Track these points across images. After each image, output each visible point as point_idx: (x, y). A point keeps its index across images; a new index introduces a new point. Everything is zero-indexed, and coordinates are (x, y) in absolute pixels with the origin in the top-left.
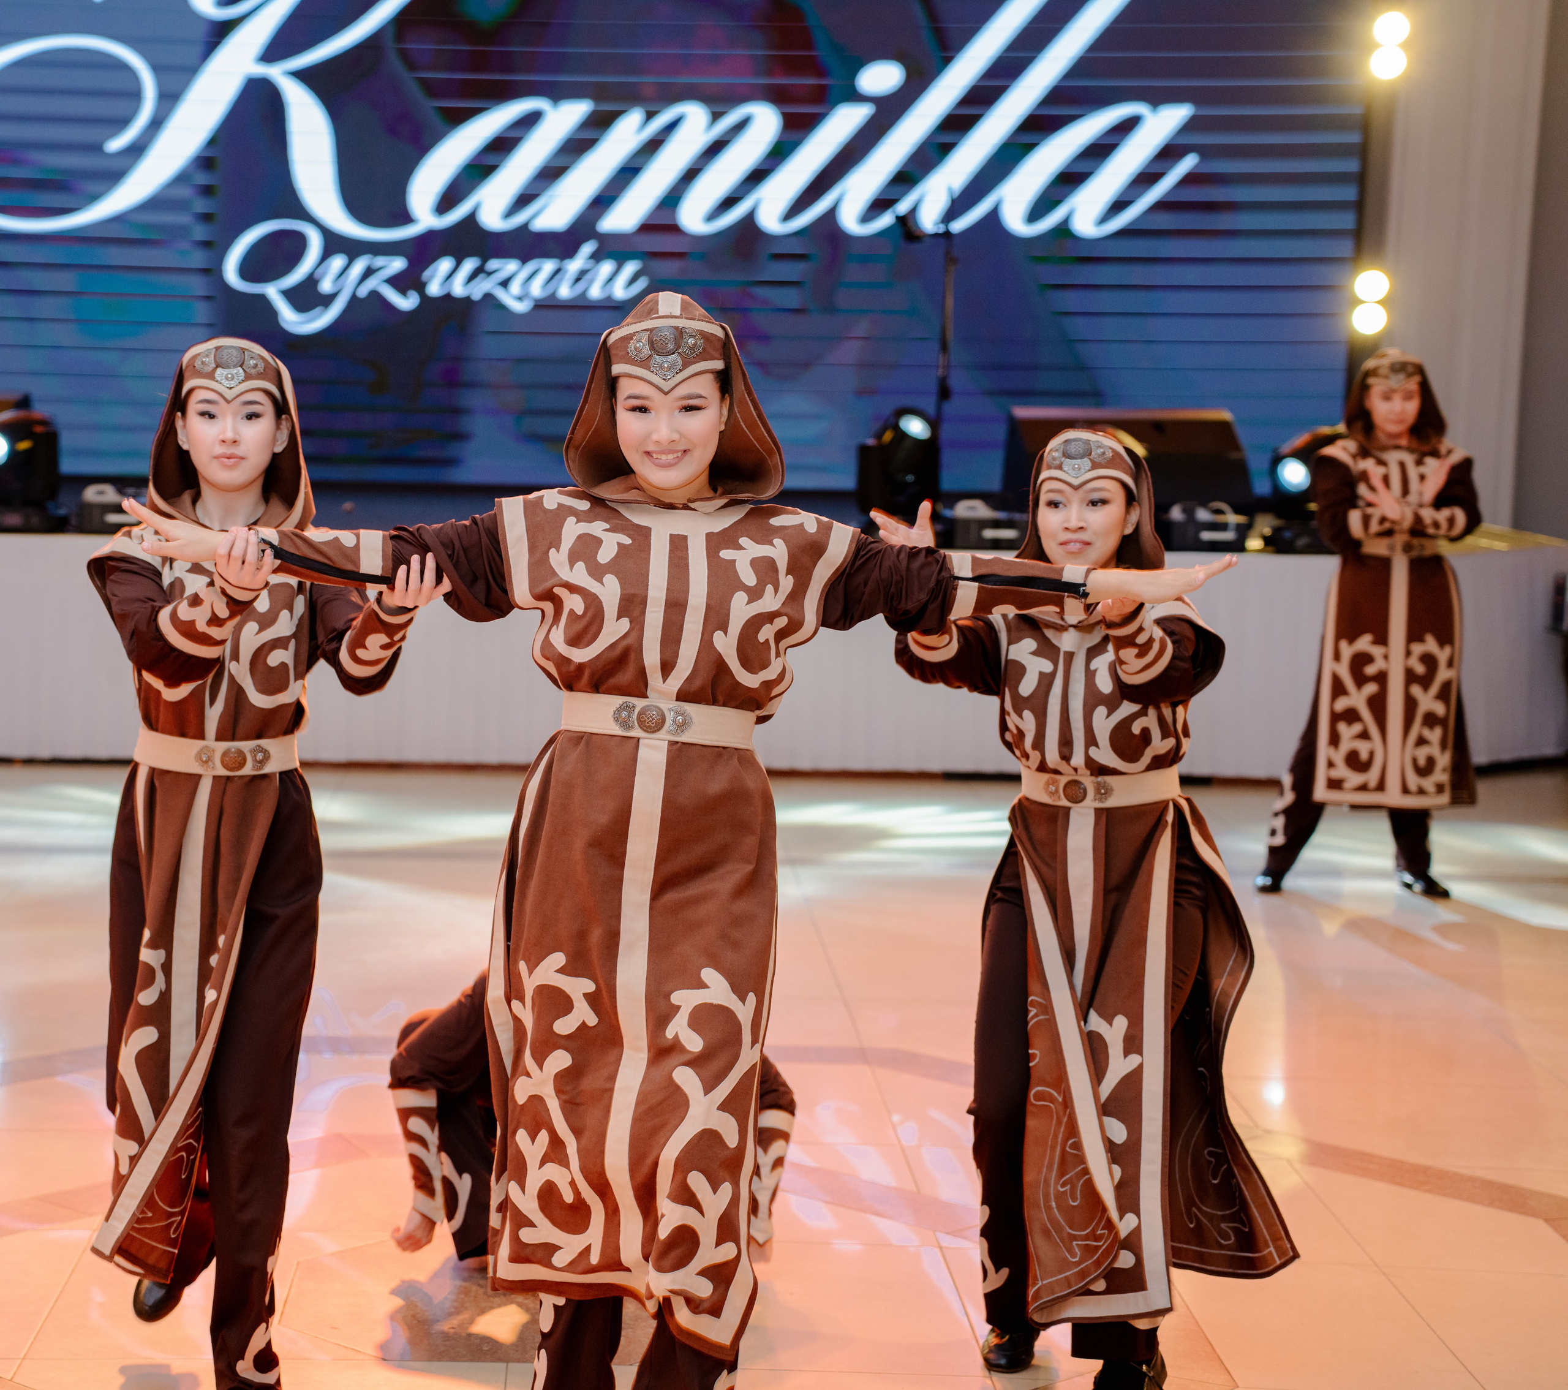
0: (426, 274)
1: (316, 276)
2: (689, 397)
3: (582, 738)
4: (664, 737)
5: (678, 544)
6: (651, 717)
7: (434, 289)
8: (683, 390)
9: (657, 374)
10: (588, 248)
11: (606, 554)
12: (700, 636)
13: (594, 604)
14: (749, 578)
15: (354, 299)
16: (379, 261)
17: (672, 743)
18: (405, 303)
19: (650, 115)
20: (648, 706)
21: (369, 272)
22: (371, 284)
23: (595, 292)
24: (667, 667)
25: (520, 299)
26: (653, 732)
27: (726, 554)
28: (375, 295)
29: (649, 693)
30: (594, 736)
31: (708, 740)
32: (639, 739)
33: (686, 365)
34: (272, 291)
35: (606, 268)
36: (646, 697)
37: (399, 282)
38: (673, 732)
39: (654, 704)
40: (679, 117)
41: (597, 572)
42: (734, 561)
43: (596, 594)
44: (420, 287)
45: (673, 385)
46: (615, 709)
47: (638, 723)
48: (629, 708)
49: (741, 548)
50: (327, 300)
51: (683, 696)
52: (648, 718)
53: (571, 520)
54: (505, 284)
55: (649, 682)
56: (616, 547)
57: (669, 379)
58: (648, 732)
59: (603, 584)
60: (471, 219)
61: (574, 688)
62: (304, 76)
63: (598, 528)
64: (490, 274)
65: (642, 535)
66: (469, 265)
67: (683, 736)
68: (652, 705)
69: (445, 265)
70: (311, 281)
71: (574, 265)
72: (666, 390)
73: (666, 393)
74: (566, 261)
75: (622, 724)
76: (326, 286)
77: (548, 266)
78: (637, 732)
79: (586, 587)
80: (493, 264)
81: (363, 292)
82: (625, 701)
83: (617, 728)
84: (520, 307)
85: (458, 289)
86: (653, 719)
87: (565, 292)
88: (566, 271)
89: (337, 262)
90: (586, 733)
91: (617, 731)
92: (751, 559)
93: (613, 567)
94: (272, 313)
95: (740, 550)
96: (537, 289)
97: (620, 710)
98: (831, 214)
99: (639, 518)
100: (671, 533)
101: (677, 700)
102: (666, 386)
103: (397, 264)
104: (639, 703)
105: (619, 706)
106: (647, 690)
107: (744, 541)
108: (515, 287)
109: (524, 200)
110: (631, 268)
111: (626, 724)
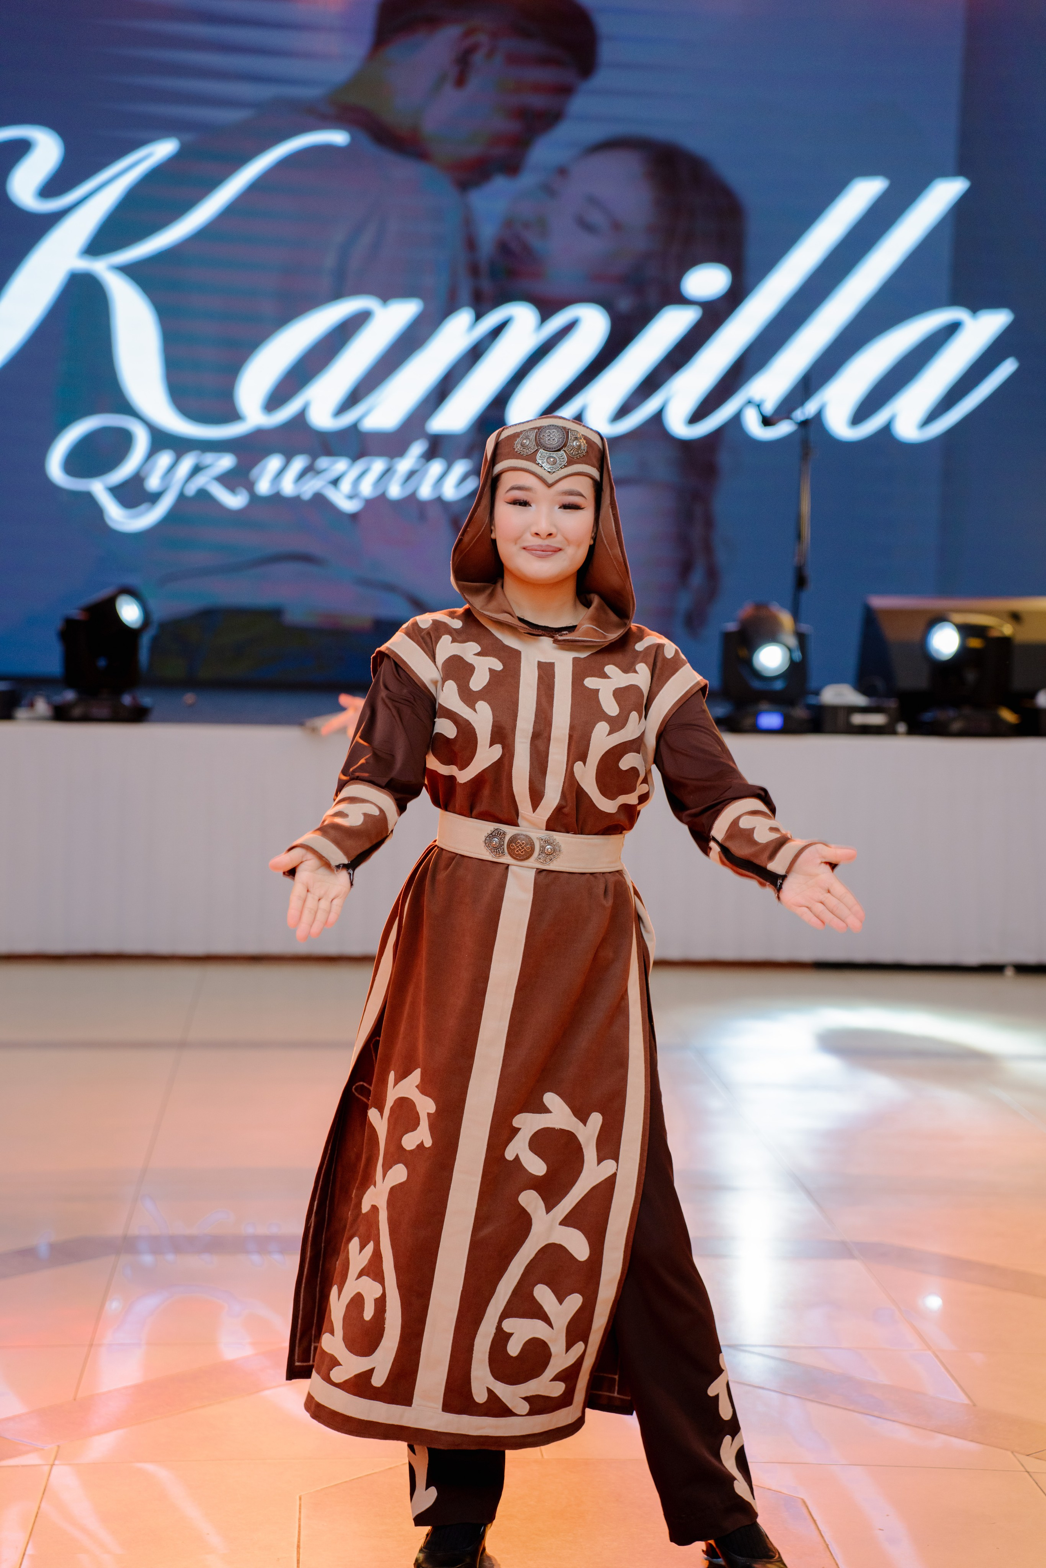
0: (255, 472)
1: (142, 474)
2: (571, 493)
3: (454, 859)
4: (534, 863)
5: (546, 672)
6: (521, 845)
7: (264, 487)
8: (564, 485)
9: (542, 466)
10: (417, 449)
11: (478, 682)
12: (565, 766)
13: (467, 731)
14: (611, 708)
15: (182, 497)
16: (208, 458)
17: (540, 872)
18: (234, 501)
19: (479, 316)
20: (518, 835)
21: (197, 470)
22: (200, 481)
23: (425, 492)
24: (536, 797)
25: (351, 497)
26: (522, 860)
27: (591, 682)
28: (203, 494)
29: (520, 821)
30: (466, 859)
31: (575, 868)
32: (509, 865)
33: (570, 462)
34: (98, 488)
35: (436, 467)
36: (517, 825)
37: (228, 480)
38: (542, 861)
39: (524, 833)
40: (507, 319)
41: (469, 697)
42: (598, 690)
43: (468, 721)
44: (250, 486)
45: (557, 478)
46: (487, 835)
47: (508, 851)
48: (501, 834)
49: (605, 676)
50: (154, 498)
51: (552, 825)
52: (518, 847)
53: (446, 639)
54: (335, 482)
55: (519, 811)
56: (488, 673)
57: (554, 472)
58: (517, 859)
59: (475, 710)
60: (300, 418)
61: (449, 809)
62: (130, 271)
63: (469, 651)
64: (318, 472)
65: (512, 658)
66: (299, 463)
67: (551, 864)
68: (522, 834)
69: (274, 463)
70: (138, 479)
71: (405, 465)
72: (550, 481)
73: (549, 486)
74: (396, 460)
75: (493, 850)
76: (153, 483)
77: (378, 465)
78: (506, 859)
79: (458, 712)
80: (323, 462)
81: (191, 490)
82: (496, 828)
83: (488, 853)
84: (348, 506)
85: (288, 487)
86: (523, 848)
87: (395, 491)
88: (395, 472)
89: (165, 459)
90: (457, 854)
91: (487, 856)
92: (614, 689)
93: (485, 694)
94: (97, 511)
95: (605, 678)
96: (367, 488)
97: (491, 836)
98: (658, 418)
99: (510, 641)
100: (539, 660)
101: (547, 829)
102: (550, 479)
103: (226, 462)
104: (510, 831)
105: (490, 833)
106: (518, 818)
107: (610, 669)
108: (346, 486)
109: (354, 398)
110: (460, 467)
111: (497, 850)
